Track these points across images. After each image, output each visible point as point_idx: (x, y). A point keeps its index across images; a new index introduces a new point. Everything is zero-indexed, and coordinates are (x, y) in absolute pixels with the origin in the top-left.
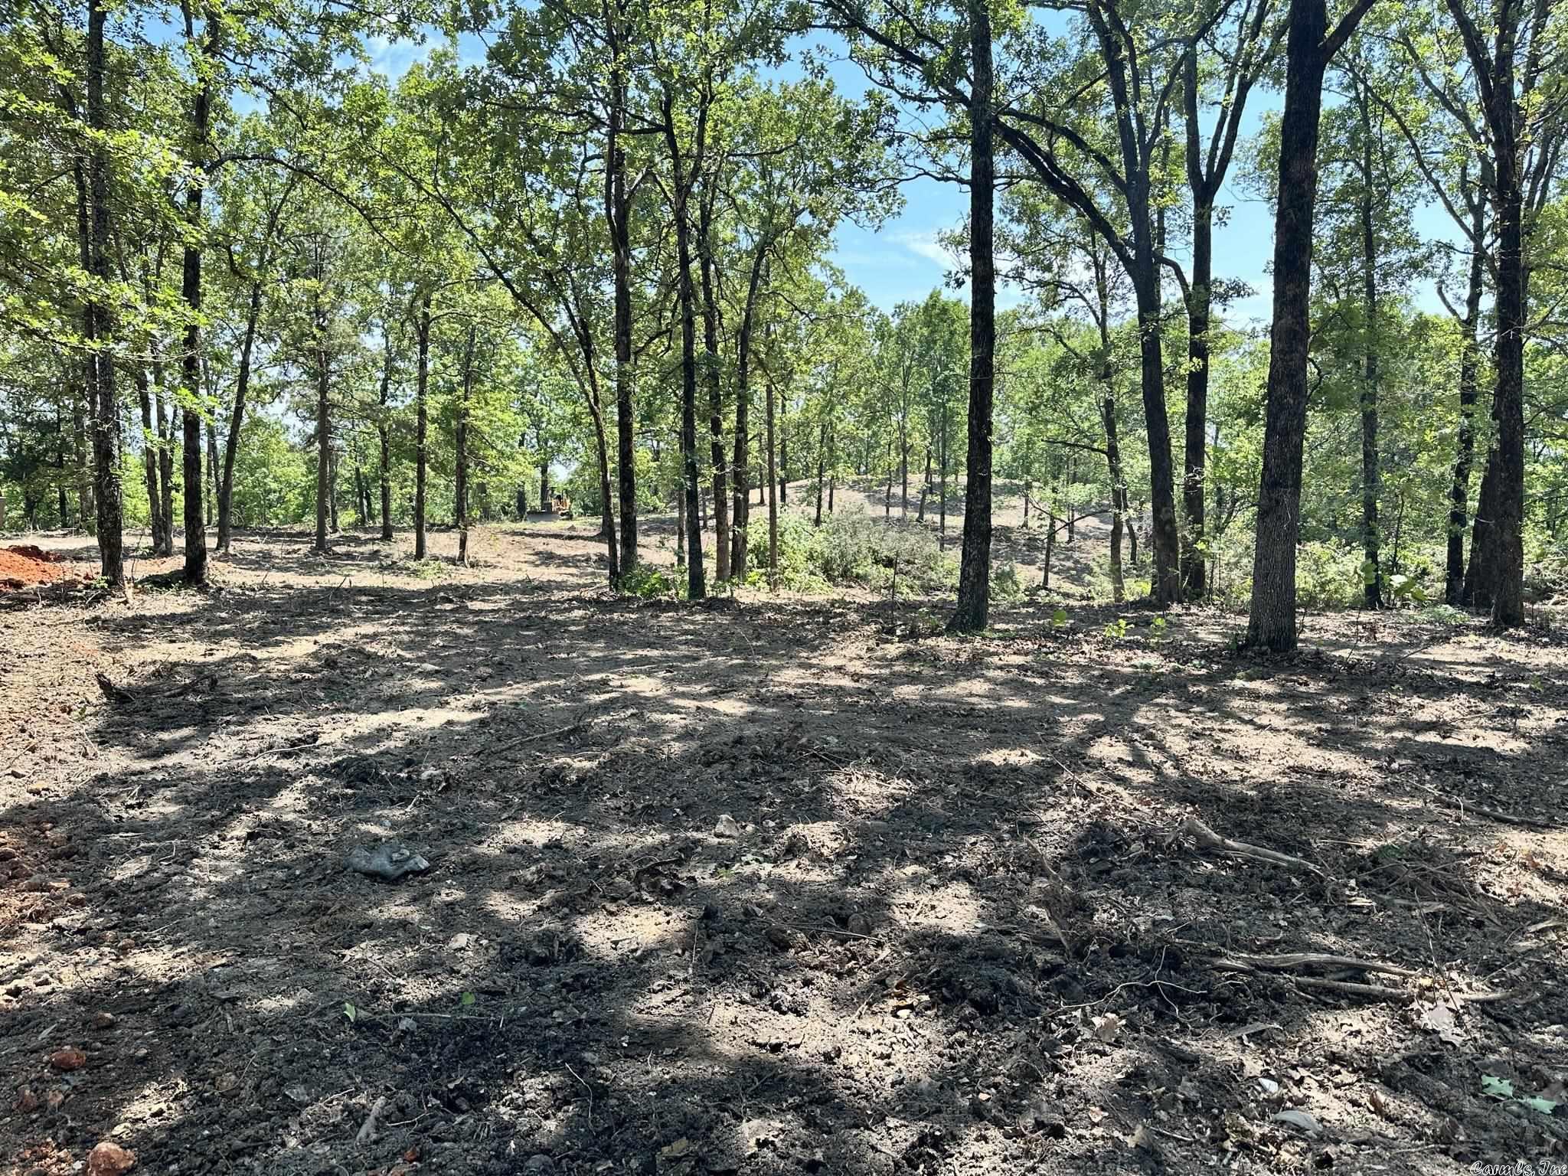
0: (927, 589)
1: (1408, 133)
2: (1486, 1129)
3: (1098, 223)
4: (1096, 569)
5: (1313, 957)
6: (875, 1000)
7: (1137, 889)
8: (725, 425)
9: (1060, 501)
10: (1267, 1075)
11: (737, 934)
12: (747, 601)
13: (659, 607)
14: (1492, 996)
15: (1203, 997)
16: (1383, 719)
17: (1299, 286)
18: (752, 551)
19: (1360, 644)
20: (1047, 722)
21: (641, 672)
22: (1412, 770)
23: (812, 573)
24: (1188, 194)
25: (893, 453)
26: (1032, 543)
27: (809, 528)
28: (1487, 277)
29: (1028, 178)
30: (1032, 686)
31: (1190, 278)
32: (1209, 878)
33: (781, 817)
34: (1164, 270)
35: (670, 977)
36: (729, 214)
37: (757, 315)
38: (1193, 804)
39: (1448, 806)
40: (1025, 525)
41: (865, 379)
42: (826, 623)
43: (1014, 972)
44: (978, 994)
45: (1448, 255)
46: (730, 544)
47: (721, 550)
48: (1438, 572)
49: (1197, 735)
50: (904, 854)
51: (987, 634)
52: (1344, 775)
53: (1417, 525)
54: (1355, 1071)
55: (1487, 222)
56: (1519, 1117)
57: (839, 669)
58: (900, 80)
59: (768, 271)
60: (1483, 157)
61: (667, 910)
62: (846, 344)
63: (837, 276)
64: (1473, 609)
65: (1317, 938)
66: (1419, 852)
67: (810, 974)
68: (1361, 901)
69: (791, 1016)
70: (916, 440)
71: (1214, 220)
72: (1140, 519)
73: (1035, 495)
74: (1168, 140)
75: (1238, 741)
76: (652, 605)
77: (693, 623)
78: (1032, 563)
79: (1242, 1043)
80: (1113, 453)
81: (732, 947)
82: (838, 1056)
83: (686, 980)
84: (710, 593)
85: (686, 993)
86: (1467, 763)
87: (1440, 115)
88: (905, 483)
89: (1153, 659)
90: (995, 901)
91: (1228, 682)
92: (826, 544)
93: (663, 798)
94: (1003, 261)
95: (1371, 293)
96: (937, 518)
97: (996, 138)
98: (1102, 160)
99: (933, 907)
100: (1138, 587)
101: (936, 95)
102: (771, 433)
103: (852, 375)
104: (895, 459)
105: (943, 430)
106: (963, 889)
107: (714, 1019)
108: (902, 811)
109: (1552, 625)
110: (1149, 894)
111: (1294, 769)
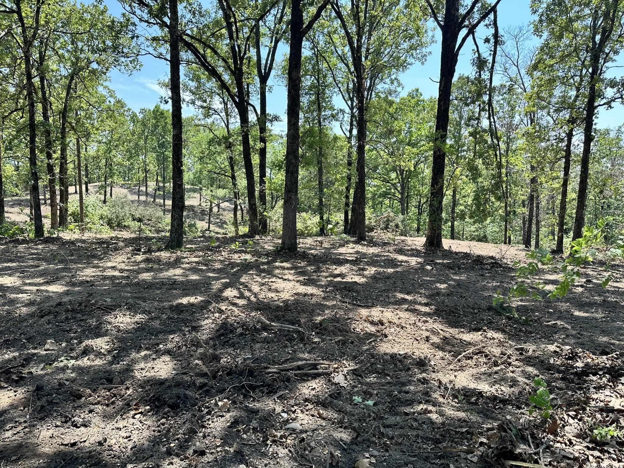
0: (158, 231)
1: (330, 69)
2: (354, 415)
3: (223, 86)
4: (228, 223)
5: (300, 363)
6: (124, 413)
7: (239, 347)
8: (55, 156)
9: (214, 195)
10: (283, 411)
11: (54, 395)
12: (68, 238)
13: (17, 242)
14: (356, 367)
15: (262, 386)
16: (324, 274)
17: (296, 119)
18: (70, 215)
19: (318, 248)
20: (207, 284)
21: (6, 274)
22: (333, 291)
23: (102, 225)
24: (257, 80)
25: (141, 173)
26: (203, 212)
27: (100, 205)
28: (355, 123)
29: (195, 63)
30: (201, 270)
31: (259, 112)
32: (265, 338)
33: (80, 337)
34: (250, 108)
35: (16, 422)
36: (55, 58)
37: (70, 106)
38: (260, 311)
39: (344, 302)
40: (200, 205)
41: (126, 139)
42: (107, 247)
43: (187, 390)
44: (171, 402)
45: (343, 114)
46: (58, 211)
47: (53, 214)
48: (342, 223)
49: (263, 284)
50: (141, 347)
51: (183, 249)
52: (312, 295)
53: (335, 207)
54: (313, 404)
55: (354, 104)
56: (363, 409)
57: (113, 268)
58: (138, 12)
59: (76, 87)
60: (353, 81)
61: (15, 389)
62: (116, 123)
63: (112, 93)
64: (352, 235)
65: (301, 355)
66: (335, 320)
67: (92, 407)
68: (316, 340)
69: (82, 428)
70: (151, 167)
71: (267, 90)
72: (245, 203)
73: (204, 193)
74: (250, 57)
75: (277, 285)
76: (13, 241)
77: (37, 249)
78: (203, 220)
79: (275, 401)
80: (233, 177)
81: (51, 402)
82: (105, 442)
83: (25, 422)
84: (46, 234)
85: (25, 427)
86: (349, 287)
87: (340, 64)
88: (146, 186)
89: (248, 257)
90: (180, 361)
91: (274, 264)
92: (109, 212)
93: (15, 335)
94: (186, 96)
95: (320, 125)
96: (162, 201)
97: (181, 45)
98: (224, 60)
99: (153, 368)
100: (244, 230)
101: (155, 22)
102: (79, 161)
103: (120, 137)
104: (142, 175)
105: (163, 164)
106: (167, 358)
107: (41, 437)
108: (141, 328)
109: (374, 240)
110: (243, 348)
111: (296, 294)
